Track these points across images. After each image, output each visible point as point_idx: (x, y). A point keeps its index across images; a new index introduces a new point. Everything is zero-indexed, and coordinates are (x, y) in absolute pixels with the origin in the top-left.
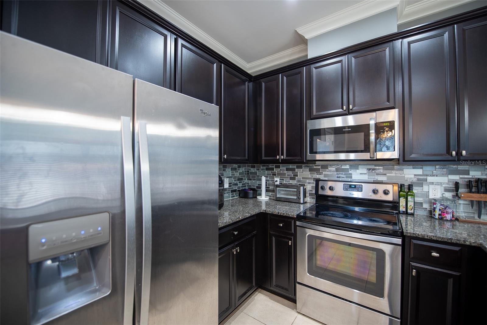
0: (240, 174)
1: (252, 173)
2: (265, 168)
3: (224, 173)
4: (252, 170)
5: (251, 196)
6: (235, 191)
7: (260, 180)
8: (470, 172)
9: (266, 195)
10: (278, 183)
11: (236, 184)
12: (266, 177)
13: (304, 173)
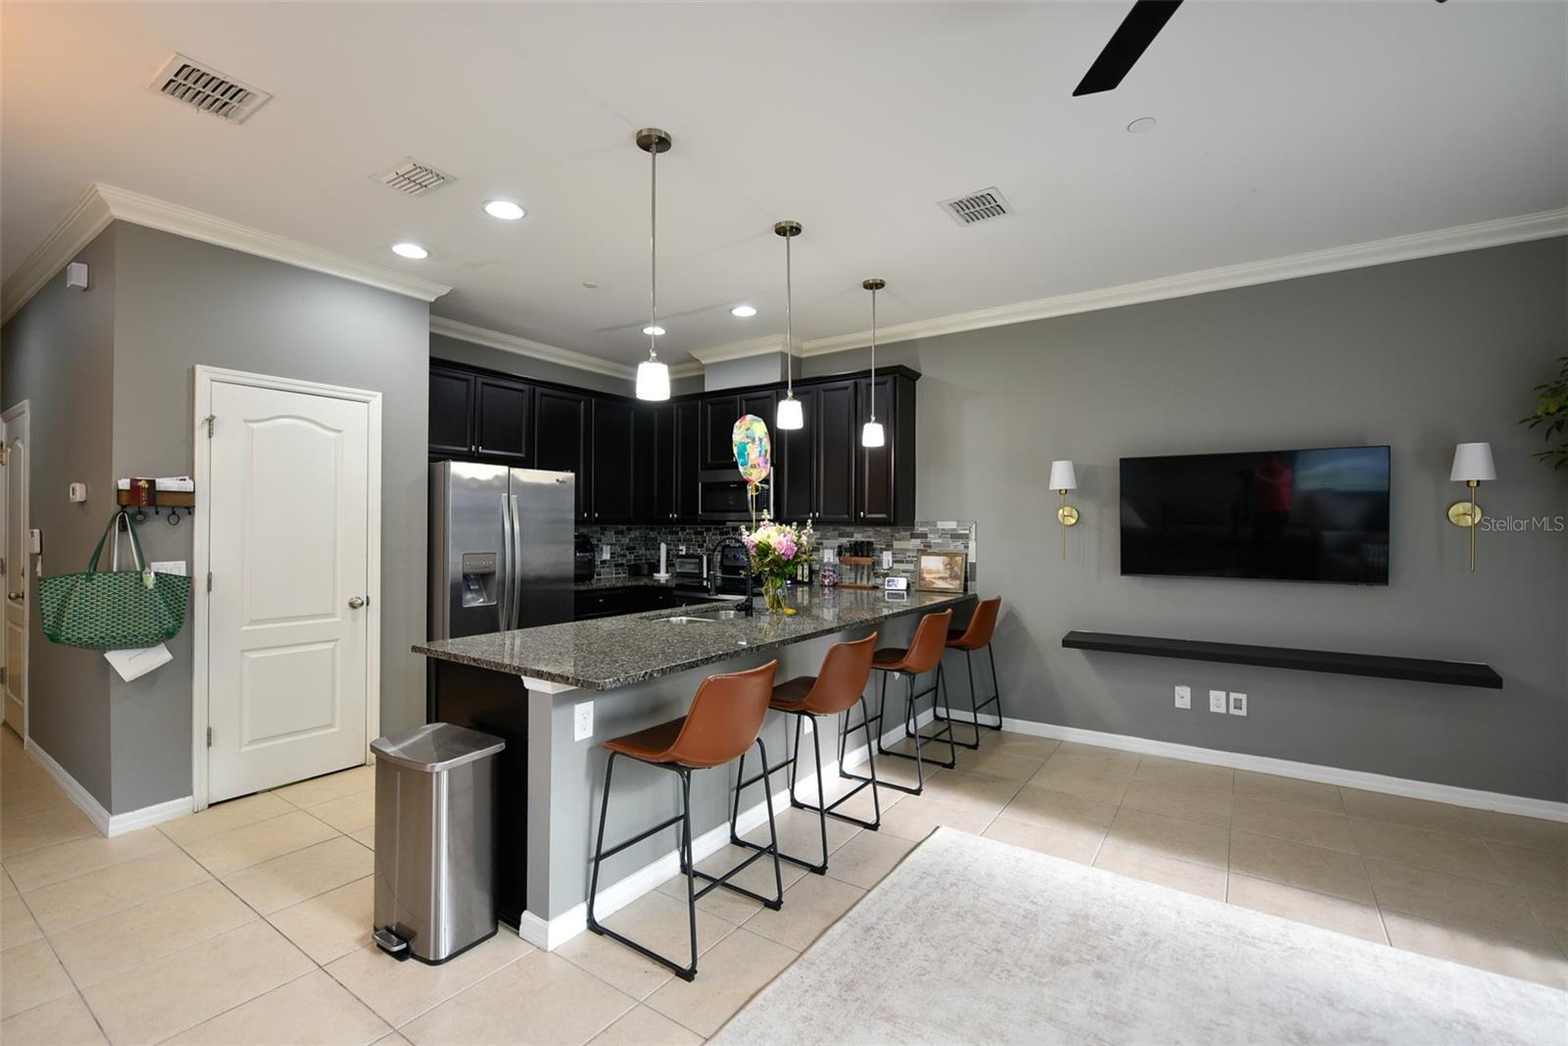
0: (630, 539)
1: (651, 539)
2: (667, 531)
3: (603, 539)
4: (652, 534)
5: (646, 572)
6: (622, 565)
7: (659, 549)
8: (855, 535)
9: (667, 572)
10: (684, 553)
11: (624, 556)
12: (667, 544)
13: (712, 538)
